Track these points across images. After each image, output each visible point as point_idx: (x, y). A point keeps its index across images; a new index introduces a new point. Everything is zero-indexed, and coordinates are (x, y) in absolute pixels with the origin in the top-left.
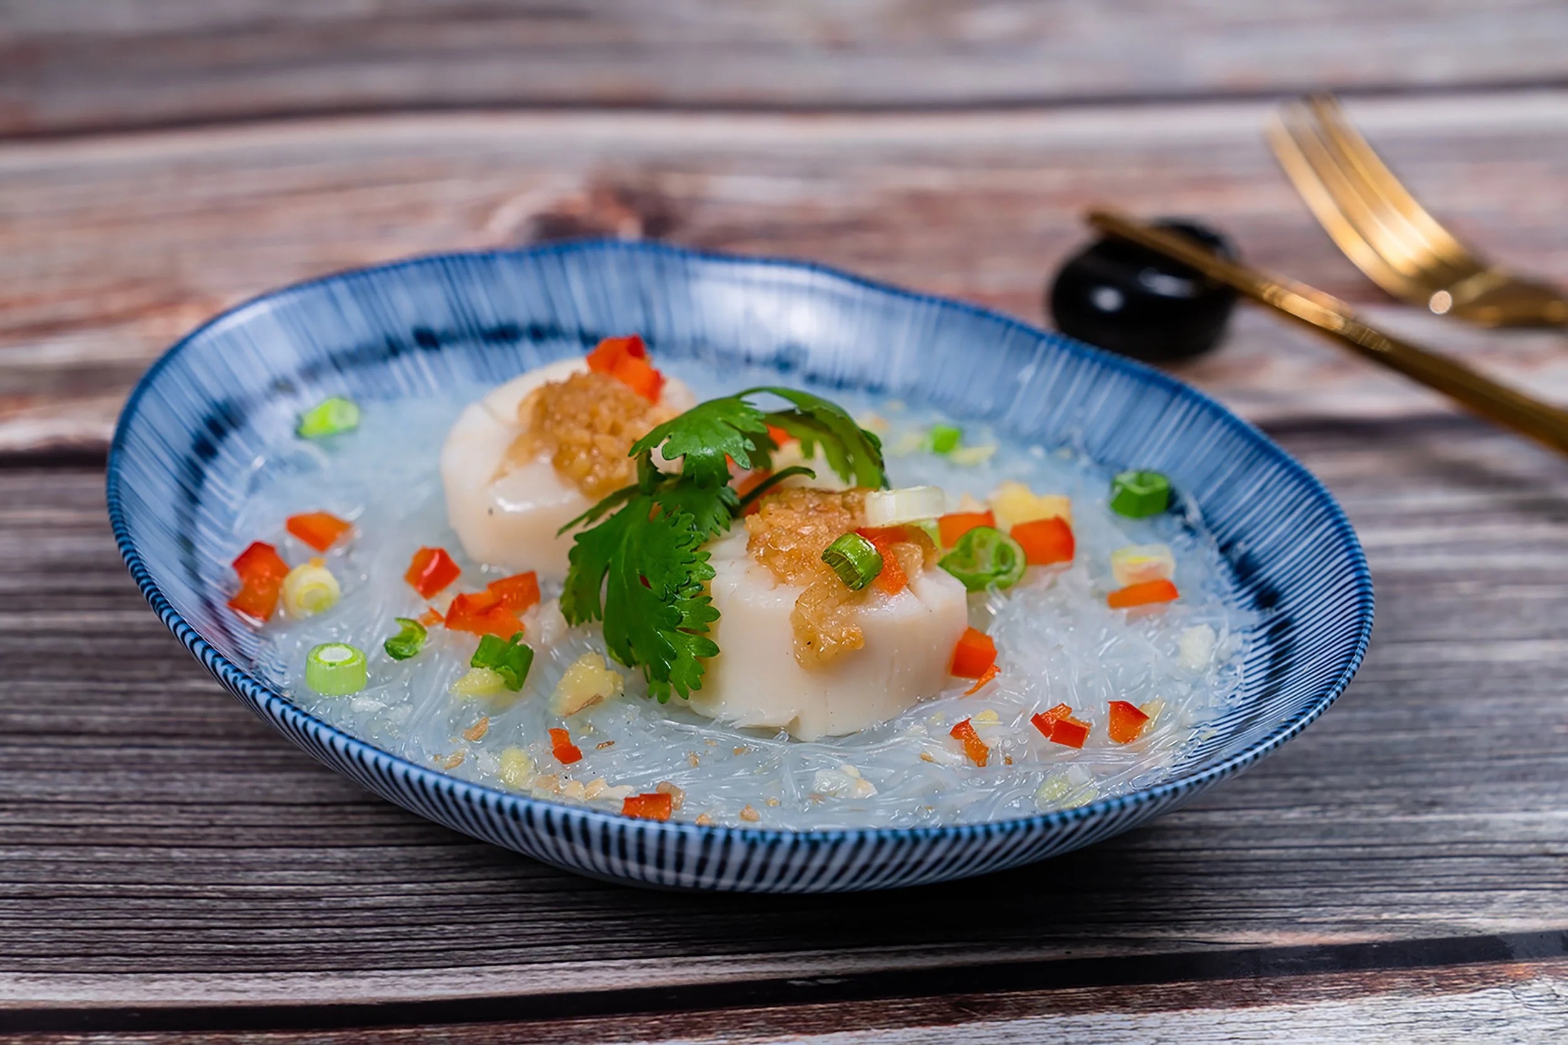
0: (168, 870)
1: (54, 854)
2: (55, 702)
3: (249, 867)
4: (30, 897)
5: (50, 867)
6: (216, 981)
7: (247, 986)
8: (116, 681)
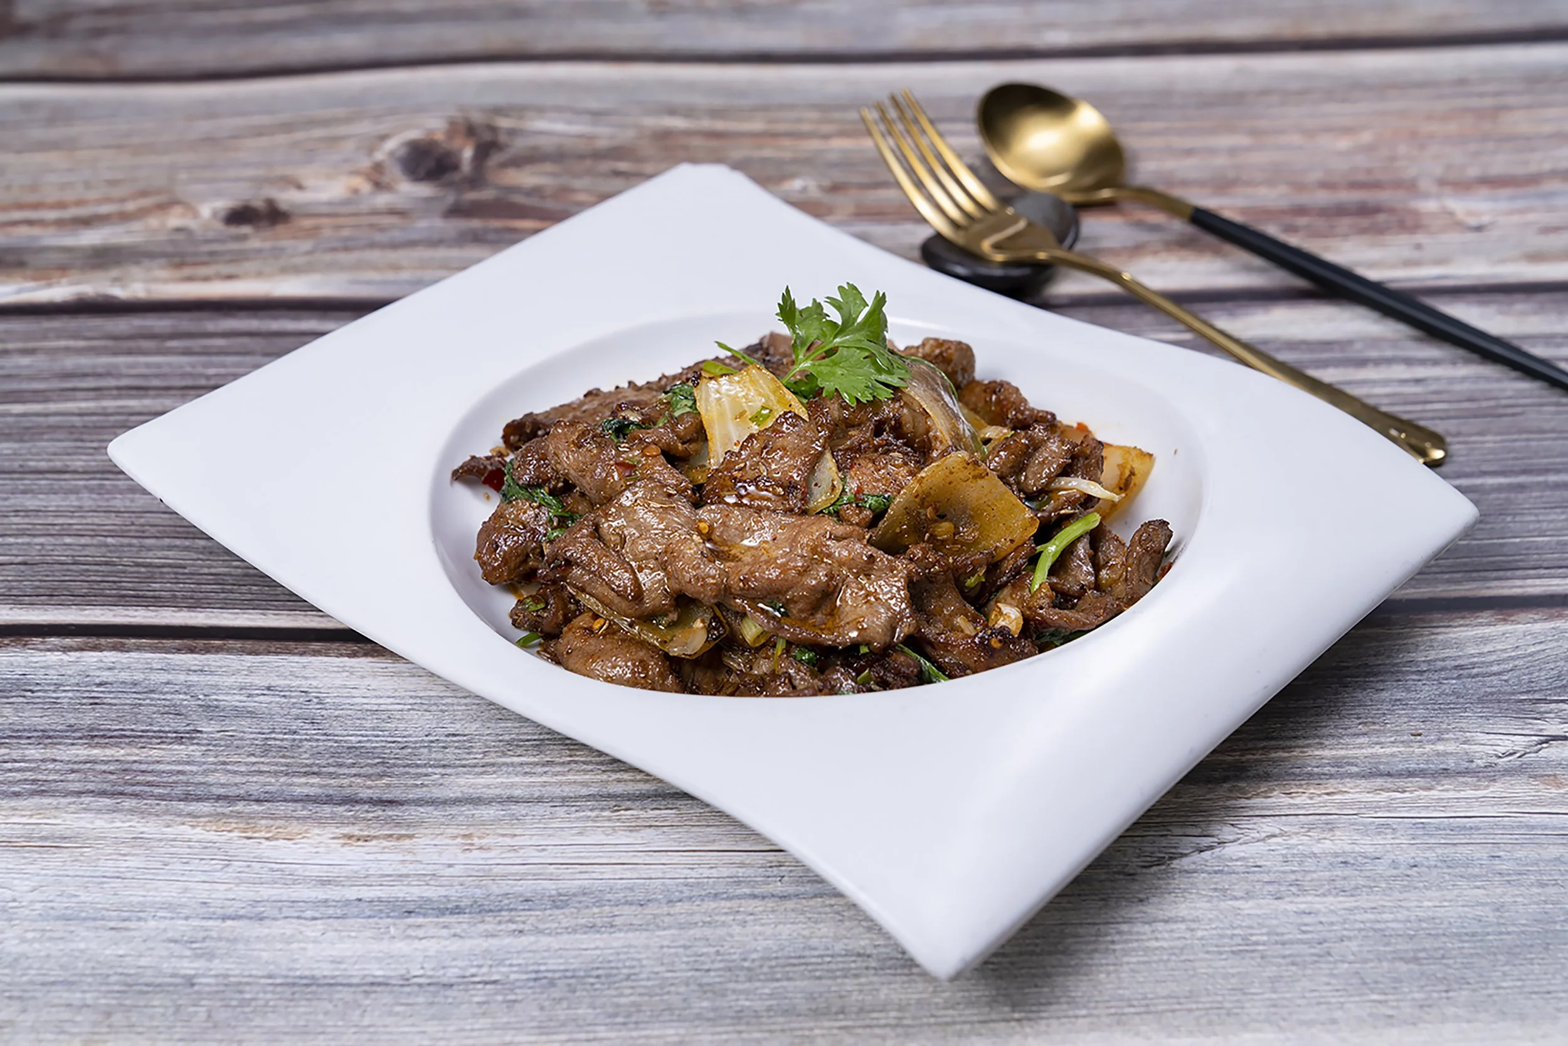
0: (104, 549)
1: (42, 540)
2: (55, 454)
3: (149, 549)
4: (25, 564)
5: (38, 547)
6: (120, 610)
7: (136, 614)
8: (92, 441)
